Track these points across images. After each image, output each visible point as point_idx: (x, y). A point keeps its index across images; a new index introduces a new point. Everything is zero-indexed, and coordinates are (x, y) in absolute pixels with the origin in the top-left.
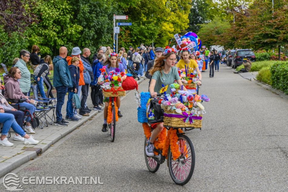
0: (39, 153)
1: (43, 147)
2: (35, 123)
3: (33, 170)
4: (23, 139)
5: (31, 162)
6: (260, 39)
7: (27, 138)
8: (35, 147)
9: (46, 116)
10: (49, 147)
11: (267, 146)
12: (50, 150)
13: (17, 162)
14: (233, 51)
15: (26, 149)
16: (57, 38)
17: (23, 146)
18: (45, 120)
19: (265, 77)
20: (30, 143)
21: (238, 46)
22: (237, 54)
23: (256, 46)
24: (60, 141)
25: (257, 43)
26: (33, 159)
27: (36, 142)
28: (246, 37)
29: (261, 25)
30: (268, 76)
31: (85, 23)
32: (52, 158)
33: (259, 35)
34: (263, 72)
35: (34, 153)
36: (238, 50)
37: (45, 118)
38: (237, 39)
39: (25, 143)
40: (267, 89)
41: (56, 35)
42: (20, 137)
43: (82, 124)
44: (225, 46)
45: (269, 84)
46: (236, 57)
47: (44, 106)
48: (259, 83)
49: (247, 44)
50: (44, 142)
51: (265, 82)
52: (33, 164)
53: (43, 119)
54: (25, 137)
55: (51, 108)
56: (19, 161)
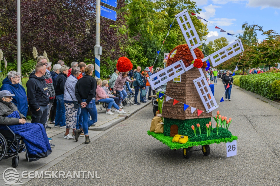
0: (126, 118)
1: (128, 115)
2: (125, 104)
3: (123, 126)
4: (118, 111)
5: (122, 122)
6: (234, 65)
7: (120, 111)
8: (125, 115)
9: (130, 100)
10: (131, 115)
11: (238, 114)
12: (132, 117)
13: (115, 122)
14: (221, 71)
15: (119, 116)
16: (136, 64)
17: (119, 114)
18: (130, 103)
19: (237, 83)
20: (122, 113)
21: (224, 69)
22: (223, 72)
23: (232, 68)
24: (137, 112)
25: (233, 67)
26: (123, 121)
27: (125, 112)
28: (228, 64)
29: (235, 58)
30: (238, 82)
31: (150, 57)
32: (133, 120)
33: (234, 63)
34: (236, 80)
35: (124, 118)
36: (224, 70)
37: (130, 101)
38: (223, 65)
39: (120, 113)
40: (238, 88)
41: (136, 63)
42: (117, 110)
43: (148, 104)
44: (217, 69)
45: (238, 86)
46: (223, 73)
47: (130, 96)
48: (234, 86)
49: (228, 67)
50: (129, 112)
51: (237, 85)
52: (123, 123)
53: (129, 102)
54: (119, 110)
55: (133, 96)
56: (116, 121)
